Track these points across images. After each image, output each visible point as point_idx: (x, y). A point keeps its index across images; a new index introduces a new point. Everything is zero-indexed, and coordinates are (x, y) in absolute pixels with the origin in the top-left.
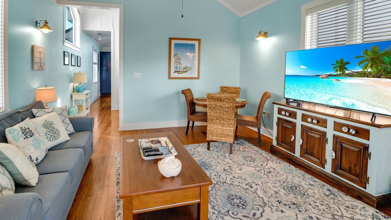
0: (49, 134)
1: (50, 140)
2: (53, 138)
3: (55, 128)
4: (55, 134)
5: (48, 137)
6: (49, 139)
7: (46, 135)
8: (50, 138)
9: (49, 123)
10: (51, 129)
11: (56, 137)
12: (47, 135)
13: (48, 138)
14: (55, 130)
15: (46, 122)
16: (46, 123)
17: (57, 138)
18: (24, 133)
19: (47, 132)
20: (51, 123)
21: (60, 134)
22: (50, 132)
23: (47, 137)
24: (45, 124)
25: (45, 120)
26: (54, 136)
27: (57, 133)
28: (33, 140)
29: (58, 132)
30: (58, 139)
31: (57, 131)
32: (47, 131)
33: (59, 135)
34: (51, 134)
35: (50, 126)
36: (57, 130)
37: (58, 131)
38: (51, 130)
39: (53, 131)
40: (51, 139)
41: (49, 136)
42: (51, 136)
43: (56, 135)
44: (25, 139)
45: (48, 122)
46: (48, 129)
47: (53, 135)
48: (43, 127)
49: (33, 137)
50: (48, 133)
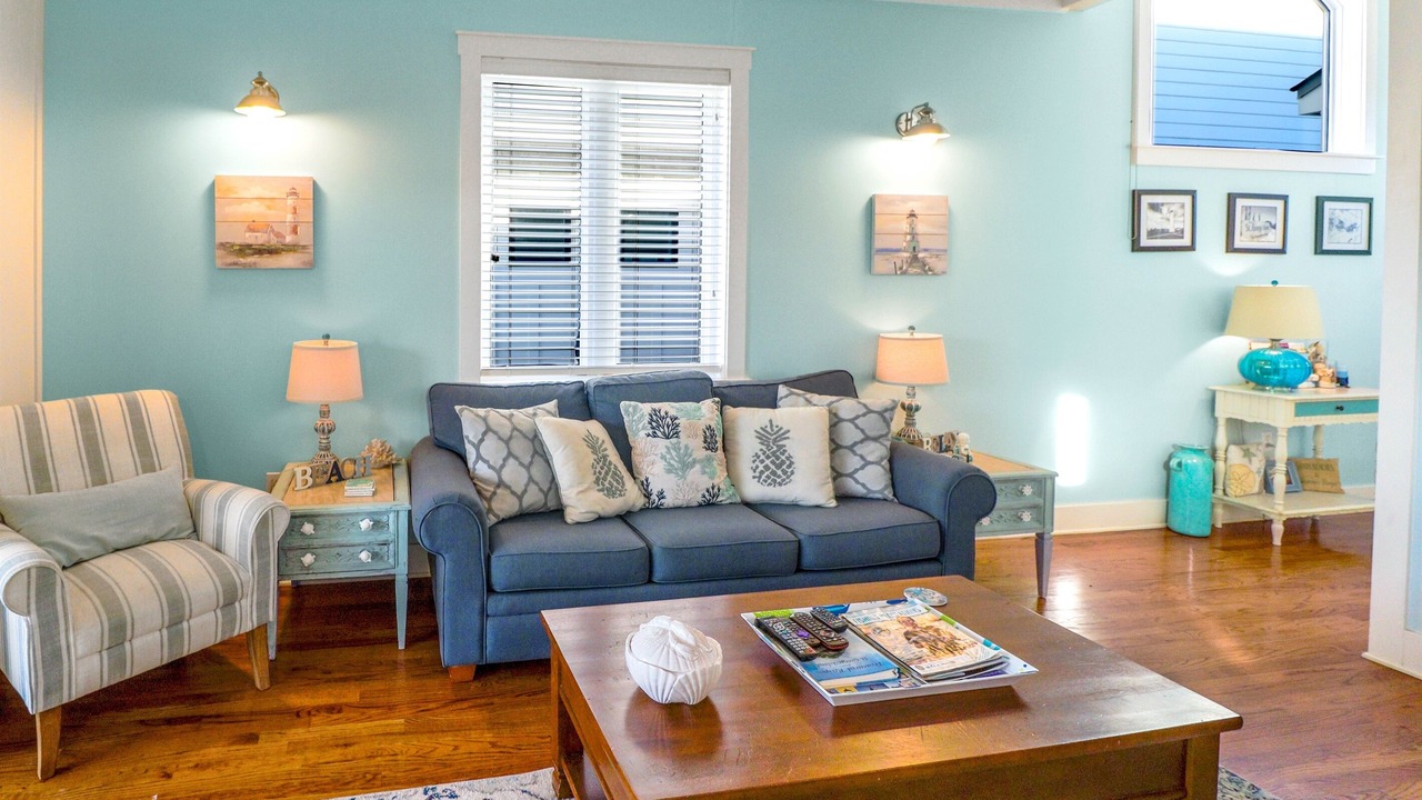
0: (762, 462)
1: (760, 477)
2: (768, 477)
3: (785, 451)
4: (779, 467)
5: (757, 467)
6: (757, 474)
7: (754, 462)
8: (762, 472)
9: (778, 432)
10: (775, 448)
11: (779, 477)
12: (757, 463)
13: (755, 471)
14: (783, 458)
15: (772, 426)
16: (769, 429)
17: (778, 480)
18: (654, 424)
19: (760, 453)
20: (782, 431)
21: (792, 473)
22: (768, 457)
23: (754, 466)
24: (767, 432)
25: (771, 421)
26: (774, 473)
27: (784, 467)
28: (667, 448)
29: (789, 466)
30: (780, 484)
31: (788, 463)
32: (761, 450)
33: (788, 475)
34: (767, 462)
35: (775, 441)
36: (788, 458)
37: (792, 463)
38: (774, 453)
39: (778, 458)
40: (763, 477)
41: (761, 468)
42: (767, 468)
43: (779, 472)
44: (648, 435)
45: (776, 429)
46: (768, 446)
47: (773, 467)
48: (757, 437)
49: (674, 440)
50: (762, 457)
